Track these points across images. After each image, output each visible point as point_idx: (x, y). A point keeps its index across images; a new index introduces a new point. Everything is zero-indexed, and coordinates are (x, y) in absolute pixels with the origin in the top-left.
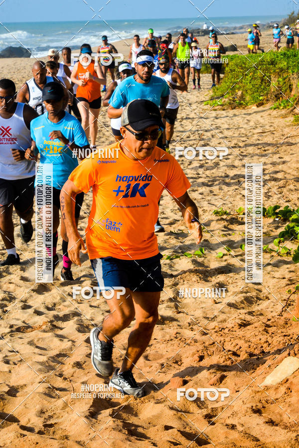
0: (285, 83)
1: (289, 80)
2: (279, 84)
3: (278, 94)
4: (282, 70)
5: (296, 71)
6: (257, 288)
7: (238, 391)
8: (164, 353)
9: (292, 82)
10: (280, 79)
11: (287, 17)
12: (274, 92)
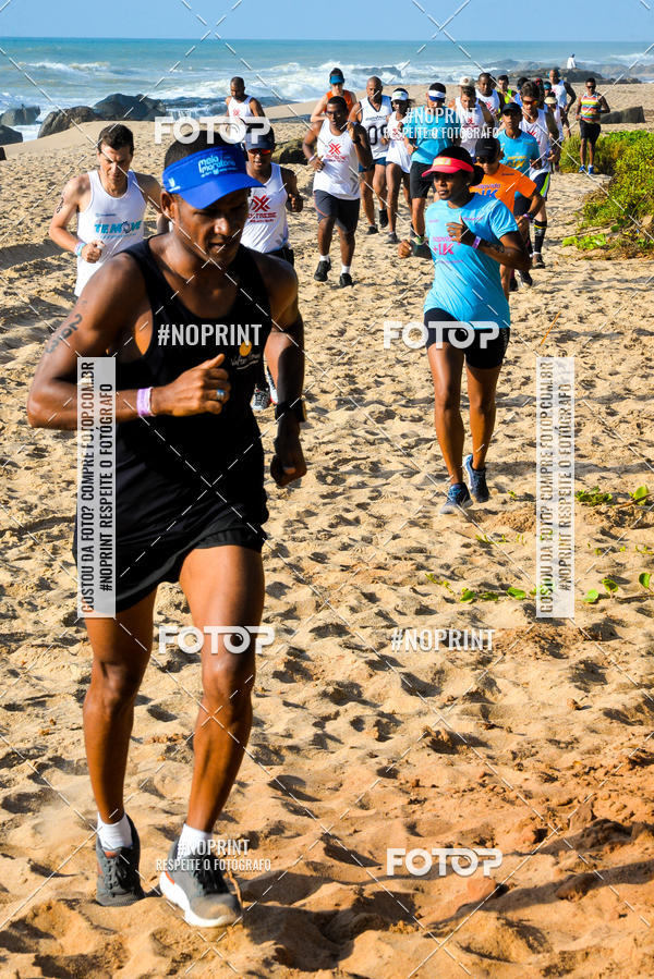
7: (624, 916)
8: (454, 821)
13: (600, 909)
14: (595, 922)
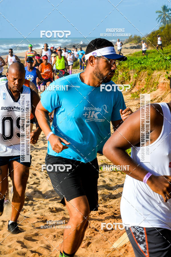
0: (126, 75)
1: (129, 74)
2: (123, 76)
3: (122, 81)
4: (125, 68)
5: (133, 69)
6: (109, 192)
7: (98, 251)
9: (131, 75)
10: (124, 73)
11: (128, 38)
12: (120, 80)
13: (92, 250)
14: (91, 253)
